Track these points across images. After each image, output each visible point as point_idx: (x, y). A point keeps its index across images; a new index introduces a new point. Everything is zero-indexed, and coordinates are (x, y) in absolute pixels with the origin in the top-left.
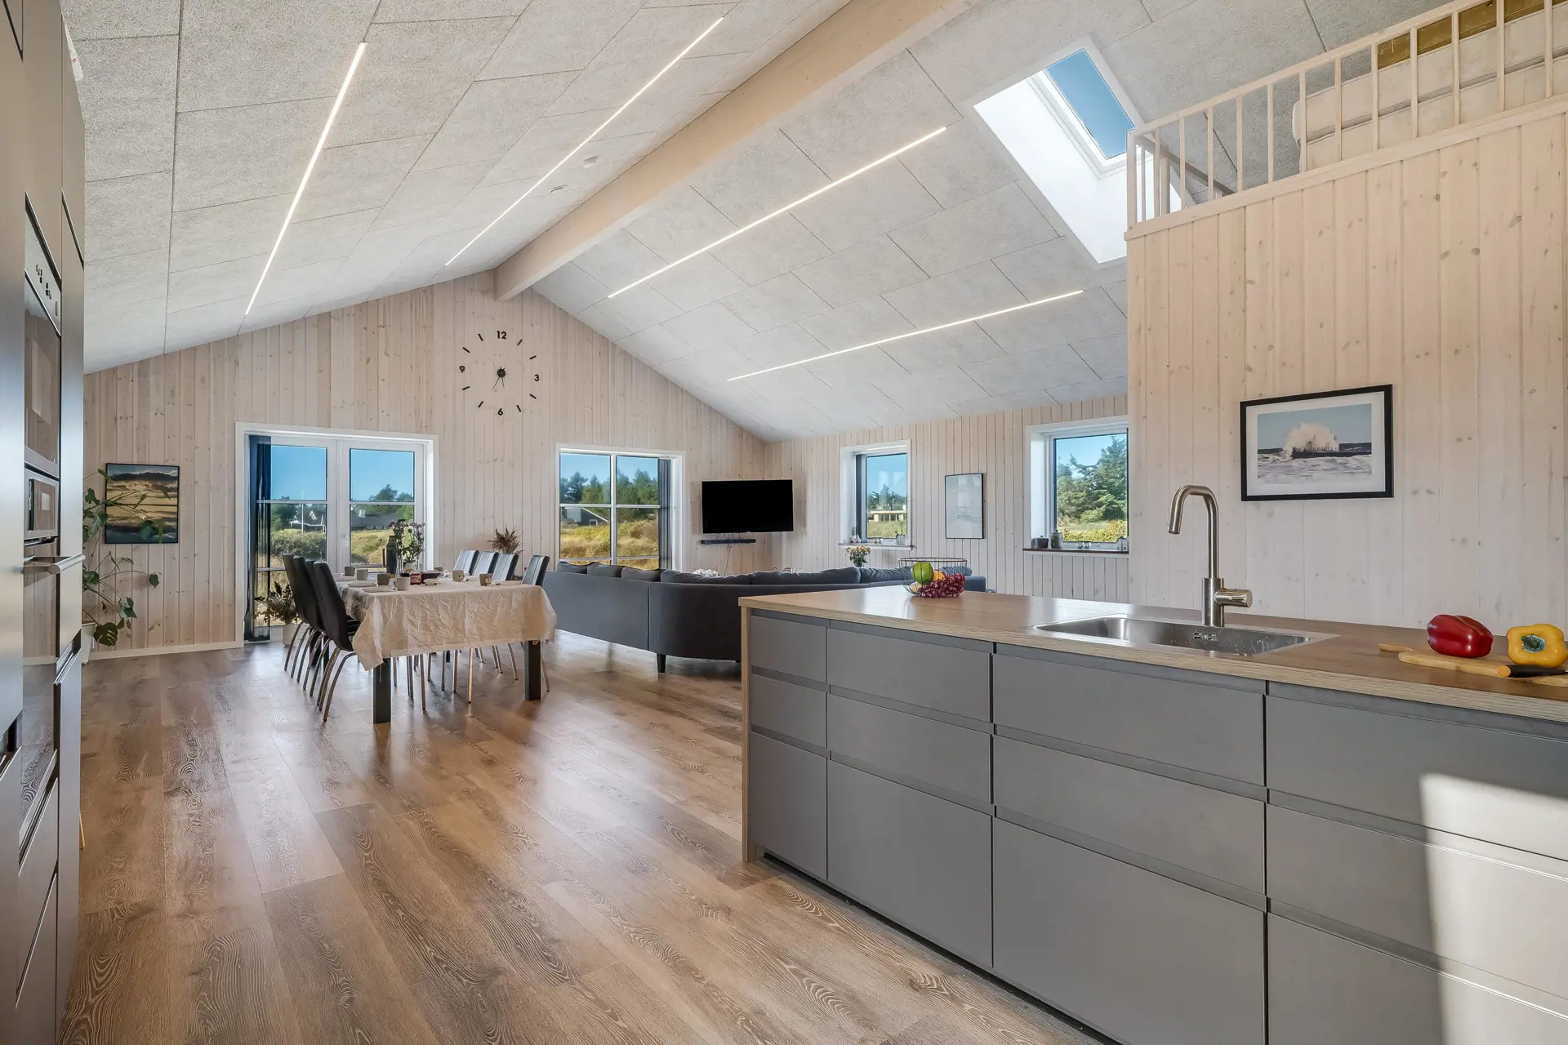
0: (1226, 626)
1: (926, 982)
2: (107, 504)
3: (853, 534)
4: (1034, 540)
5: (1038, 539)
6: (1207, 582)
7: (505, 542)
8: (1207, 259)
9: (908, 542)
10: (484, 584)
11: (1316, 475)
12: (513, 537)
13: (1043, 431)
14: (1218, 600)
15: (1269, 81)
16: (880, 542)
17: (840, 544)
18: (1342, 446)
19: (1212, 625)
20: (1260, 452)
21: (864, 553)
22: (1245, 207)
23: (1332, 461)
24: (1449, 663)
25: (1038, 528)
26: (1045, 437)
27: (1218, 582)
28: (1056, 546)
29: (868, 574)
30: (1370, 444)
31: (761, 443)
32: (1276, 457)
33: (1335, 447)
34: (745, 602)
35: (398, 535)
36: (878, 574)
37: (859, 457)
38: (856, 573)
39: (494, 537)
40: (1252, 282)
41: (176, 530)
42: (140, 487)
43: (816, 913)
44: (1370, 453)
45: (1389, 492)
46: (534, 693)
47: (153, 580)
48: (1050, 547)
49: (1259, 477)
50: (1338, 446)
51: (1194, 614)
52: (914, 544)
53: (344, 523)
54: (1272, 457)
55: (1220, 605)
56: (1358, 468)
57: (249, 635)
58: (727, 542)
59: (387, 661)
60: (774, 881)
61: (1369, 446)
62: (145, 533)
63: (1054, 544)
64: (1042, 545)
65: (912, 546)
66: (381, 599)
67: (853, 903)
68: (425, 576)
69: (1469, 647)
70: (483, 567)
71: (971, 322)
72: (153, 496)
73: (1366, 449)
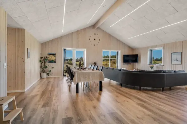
2: (48, 58)
3: (150, 63)
7: (95, 64)
10: (93, 71)
12: (96, 63)
16: (156, 65)
17: (147, 65)
21: (153, 66)
31: (132, 49)
35: (81, 62)
37: (151, 50)
39: (94, 63)
41: (55, 61)
42: (51, 56)
46: (101, 89)
47: (53, 68)
53: (75, 61)
57: (63, 75)
58: (127, 64)
59: (78, 83)
62: (52, 61)
65: (163, 65)
66: (77, 73)
68: (84, 69)
70: (92, 68)
72: (53, 57)
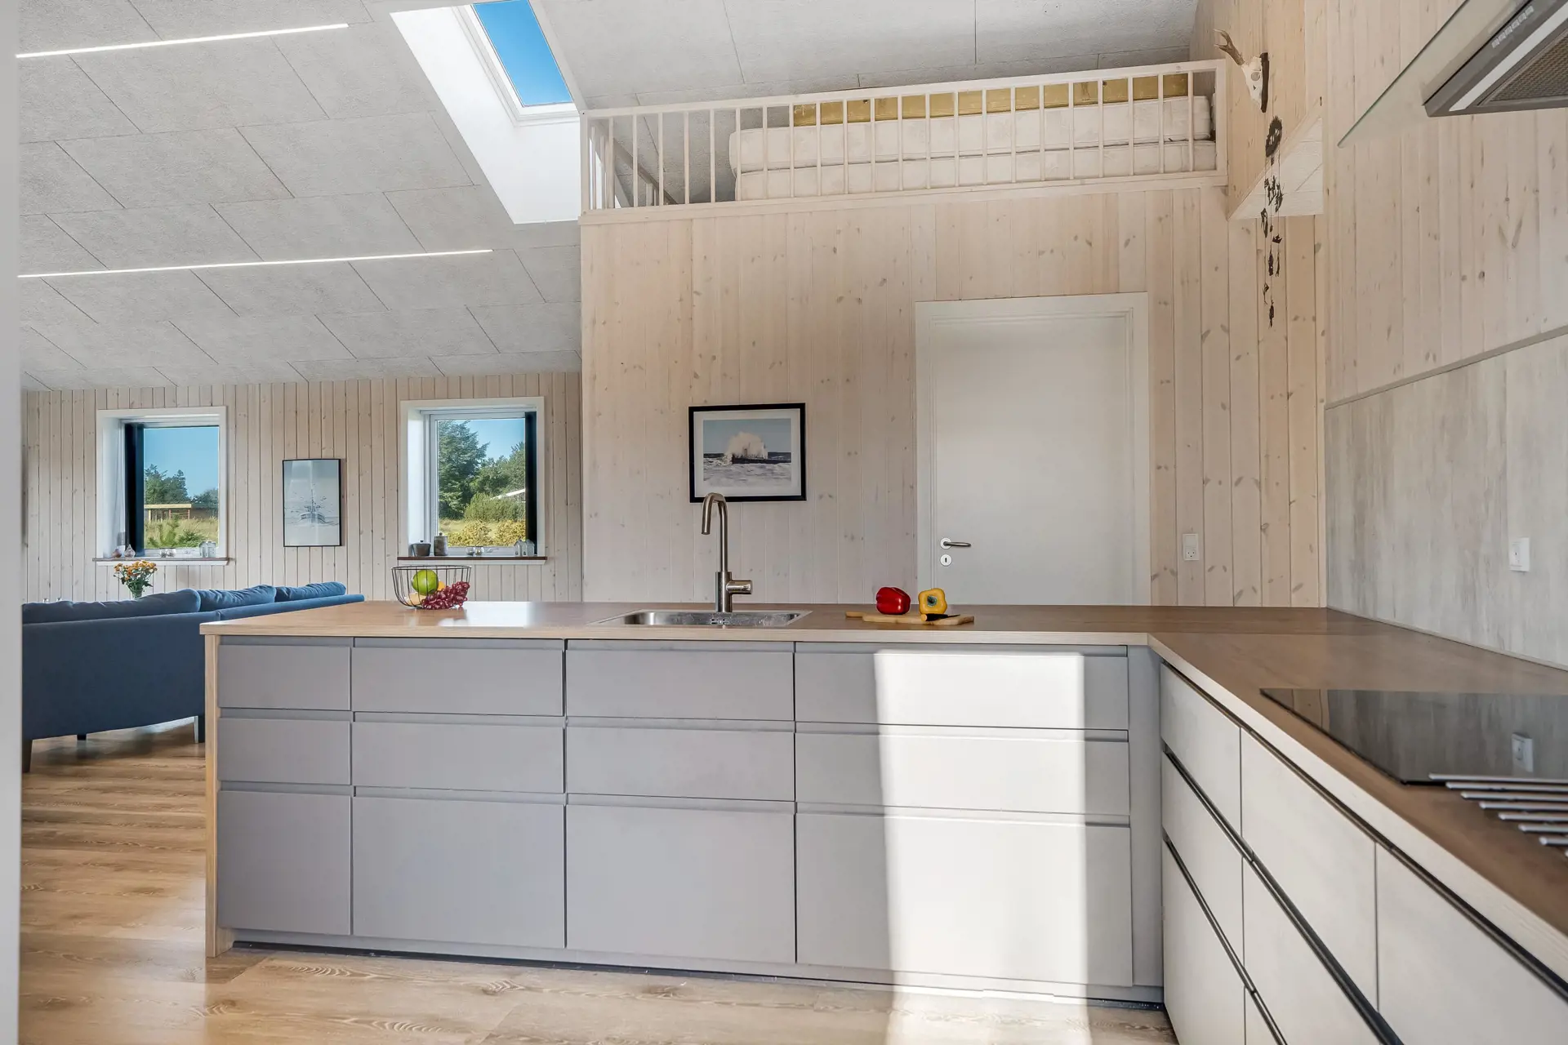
0: (733, 611)
1: (497, 987)
3: (119, 544)
4: (412, 546)
5: (418, 545)
6: (720, 575)
8: (659, 262)
9: (220, 552)
11: (750, 479)
13: (421, 409)
14: (729, 590)
15: (712, 106)
16: (171, 555)
17: (96, 560)
18: (770, 454)
19: (724, 611)
20: (706, 456)
21: (147, 571)
22: (692, 220)
23: (762, 467)
24: (891, 619)
25: (416, 532)
26: (424, 416)
27: (728, 575)
28: (440, 554)
29: (212, 597)
30: (790, 454)
32: (719, 461)
33: (765, 456)
34: (212, 628)
36: (226, 598)
37: (131, 431)
38: (196, 597)
40: (698, 293)
43: (342, 973)
44: (790, 462)
45: (803, 497)
48: (432, 555)
49: (705, 480)
50: (767, 454)
51: (710, 605)
52: (231, 555)
54: (715, 461)
55: (729, 594)
56: (782, 474)
60: (265, 963)
61: (789, 455)
63: (438, 551)
64: (422, 551)
65: (228, 559)
67: (379, 953)
69: (899, 607)
71: (344, 262)
73: (786, 458)
